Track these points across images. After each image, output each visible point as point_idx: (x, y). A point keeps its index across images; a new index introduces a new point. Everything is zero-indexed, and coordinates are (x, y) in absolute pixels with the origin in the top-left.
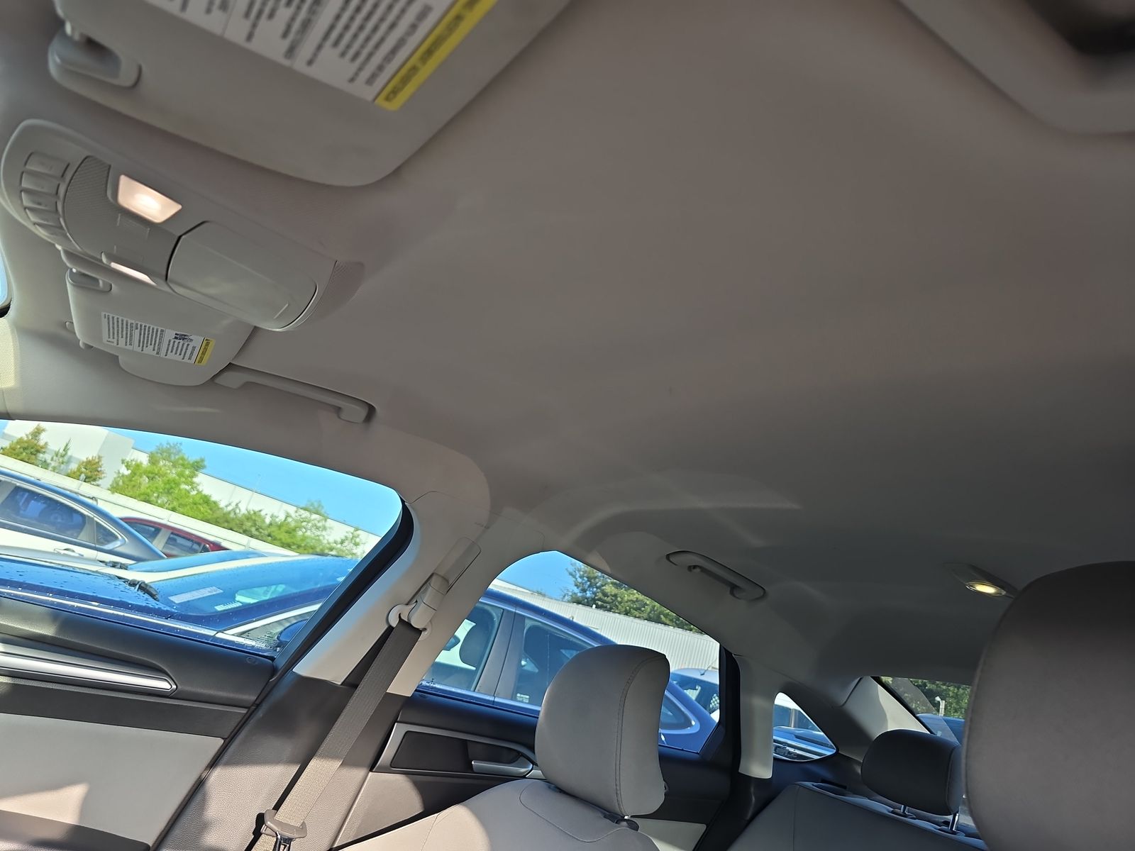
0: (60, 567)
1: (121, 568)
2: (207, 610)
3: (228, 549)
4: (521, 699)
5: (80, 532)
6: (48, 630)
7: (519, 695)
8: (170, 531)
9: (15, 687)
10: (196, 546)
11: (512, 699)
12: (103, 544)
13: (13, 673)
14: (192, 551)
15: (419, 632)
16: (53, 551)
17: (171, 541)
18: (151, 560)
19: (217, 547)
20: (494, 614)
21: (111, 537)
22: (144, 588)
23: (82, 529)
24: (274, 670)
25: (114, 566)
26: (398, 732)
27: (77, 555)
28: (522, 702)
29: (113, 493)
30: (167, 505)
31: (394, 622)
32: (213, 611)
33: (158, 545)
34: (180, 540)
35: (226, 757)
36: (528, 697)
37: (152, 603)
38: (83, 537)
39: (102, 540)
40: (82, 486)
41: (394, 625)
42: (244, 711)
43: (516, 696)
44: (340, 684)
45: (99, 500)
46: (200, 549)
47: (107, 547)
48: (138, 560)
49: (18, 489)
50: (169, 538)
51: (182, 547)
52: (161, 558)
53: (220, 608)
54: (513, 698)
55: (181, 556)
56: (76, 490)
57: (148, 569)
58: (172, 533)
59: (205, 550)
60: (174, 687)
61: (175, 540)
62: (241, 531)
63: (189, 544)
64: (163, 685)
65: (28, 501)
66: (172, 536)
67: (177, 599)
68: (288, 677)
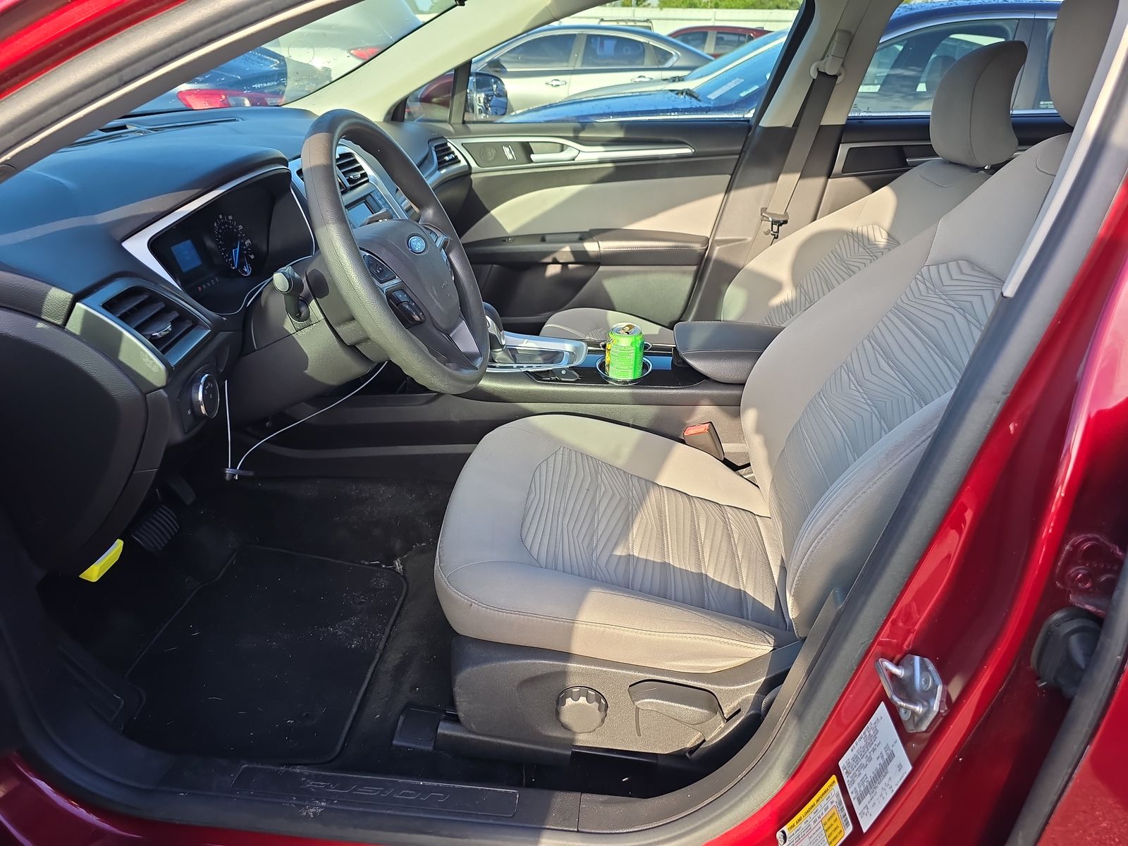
0: (631, 94)
1: (679, 81)
2: (735, 99)
3: (771, 32)
4: (1045, 106)
5: (644, 58)
6: (620, 135)
7: (1042, 103)
8: (716, 32)
9: (616, 167)
10: (742, 38)
11: (1033, 109)
12: (664, 63)
13: (613, 161)
14: (740, 43)
15: (835, 77)
16: (630, 82)
17: (719, 41)
18: (703, 65)
19: (761, 32)
20: (1008, 28)
21: (667, 56)
22: (689, 93)
23: (644, 56)
24: (750, 128)
25: (674, 81)
26: (843, 150)
27: (648, 80)
28: (1047, 108)
29: (661, 9)
30: (709, 4)
31: (814, 75)
32: (738, 98)
33: (709, 48)
34: (726, 37)
35: (735, 185)
36: (1051, 103)
37: (695, 104)
38: (648, 62)
39: (663, 60)
40: (636, 13)
41: (815, 78)
42: (737, 156)
43: (1039, 103)
44: (791, 126)
45: (653, 21)
46: (746, 40)
47: (668, 64)
48: (692, 69)
49: (590, 37)
50: (717, 38)
51: (729, 43)
52: (711, 60)
53: (743, 94)
54: (1036, 106)
55: (727, 53)
56: (632, 18)
57: (699, 75)
58: (718, 33)
59: (751, 38)
60: (693, 151)
61: (722, 38)
62: (788, 5)
63: (735, 38)
64: (687, 151)
65: (602, 45)
66: (719, 35)
67: (712, 96)
68: (758, 130)
